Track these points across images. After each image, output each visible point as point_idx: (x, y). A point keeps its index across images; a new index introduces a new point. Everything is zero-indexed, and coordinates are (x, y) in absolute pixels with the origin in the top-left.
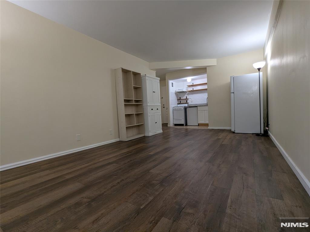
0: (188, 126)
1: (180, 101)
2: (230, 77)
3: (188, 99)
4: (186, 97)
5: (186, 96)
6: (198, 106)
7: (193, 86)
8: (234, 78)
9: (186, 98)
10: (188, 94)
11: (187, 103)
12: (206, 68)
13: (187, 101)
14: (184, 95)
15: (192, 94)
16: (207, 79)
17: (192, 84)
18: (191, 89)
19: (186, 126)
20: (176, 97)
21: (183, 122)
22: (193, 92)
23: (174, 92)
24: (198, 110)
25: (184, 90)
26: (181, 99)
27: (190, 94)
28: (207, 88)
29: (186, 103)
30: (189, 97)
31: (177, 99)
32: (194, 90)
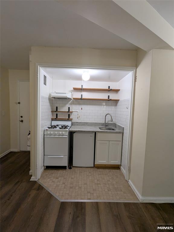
0: (74, 168)
3: (72, 112)
4: (69, 108)
5: (68, 106)
6: (98, 132)
7: (82, 90)
9: (68, 111)
10: (73, 103)
11: (69, 119)
13: (69, 115)
14: (65, 104)
17: (81, 87)
18: (78, 95)
20: (50, 107)
22: (81, 101)
26: (58, 110)
27: (76, 104)
29: (67, 120)
30: (74, 108)
31: (50, 110)
32: (83, 97)
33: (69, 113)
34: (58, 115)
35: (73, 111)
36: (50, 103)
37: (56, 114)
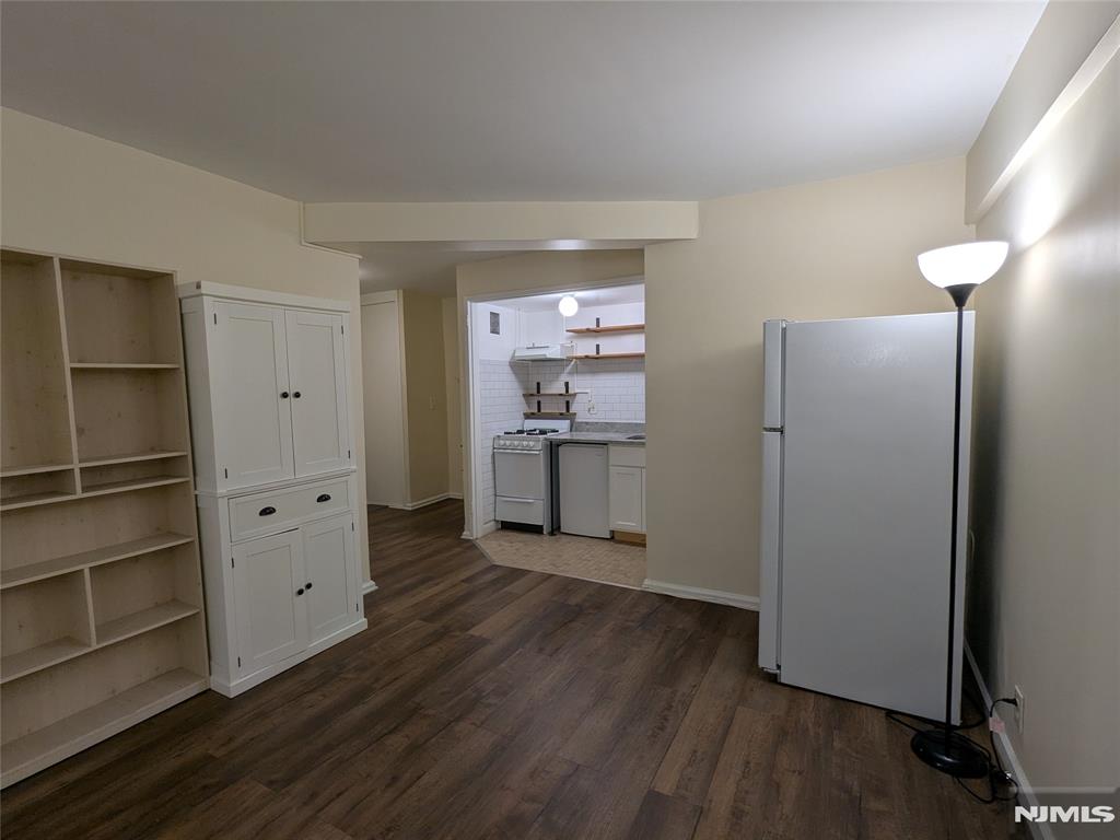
0: (564, 536)
1: (539, 403)
2: (765, 324)
3: (575, 394)
4: (567, 384)
5: (564, 378)
6: (612, 442)
7: (598, 332)
8: (784, 330)
9: (564, 392)
10: (575, 371)
11: (567, 414)
12: (642, 251)
13: (568, 403)
14: (558, 374)
15: (593, 372)
16: (643, 304)
17: (593, 326)
18: (586, 348)
19: (552, 533)
20: (516, 385)
21: (537, 515)
22: (597, 364)
23: (508, 359)
24: (611, 463)
25: (554, 352)
26: (542, 392)
27: (583, 373)
28: (643, 351)
29: (561, 416)
30: (579, 384)
31: (520, 393)
32: (602, 353)
33: (567, 398)
34: (542, 405)
35: (577, 391)
36: (515, 373)
37: (536, 401)
